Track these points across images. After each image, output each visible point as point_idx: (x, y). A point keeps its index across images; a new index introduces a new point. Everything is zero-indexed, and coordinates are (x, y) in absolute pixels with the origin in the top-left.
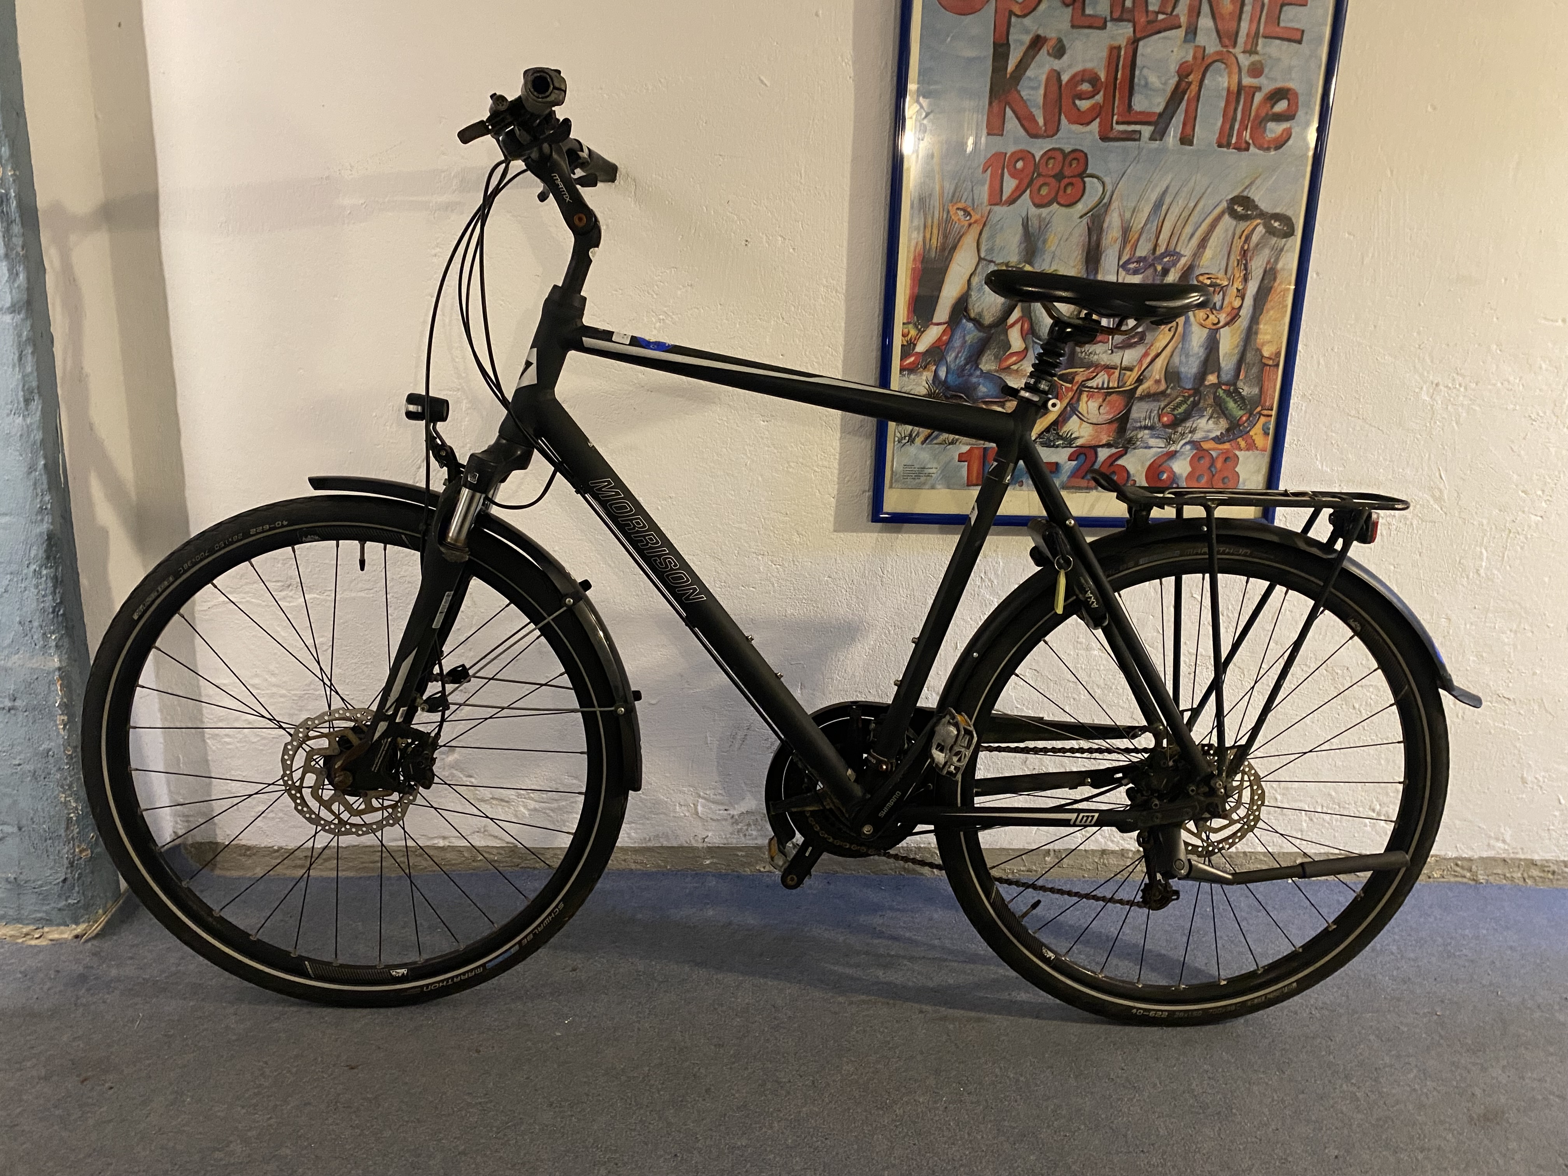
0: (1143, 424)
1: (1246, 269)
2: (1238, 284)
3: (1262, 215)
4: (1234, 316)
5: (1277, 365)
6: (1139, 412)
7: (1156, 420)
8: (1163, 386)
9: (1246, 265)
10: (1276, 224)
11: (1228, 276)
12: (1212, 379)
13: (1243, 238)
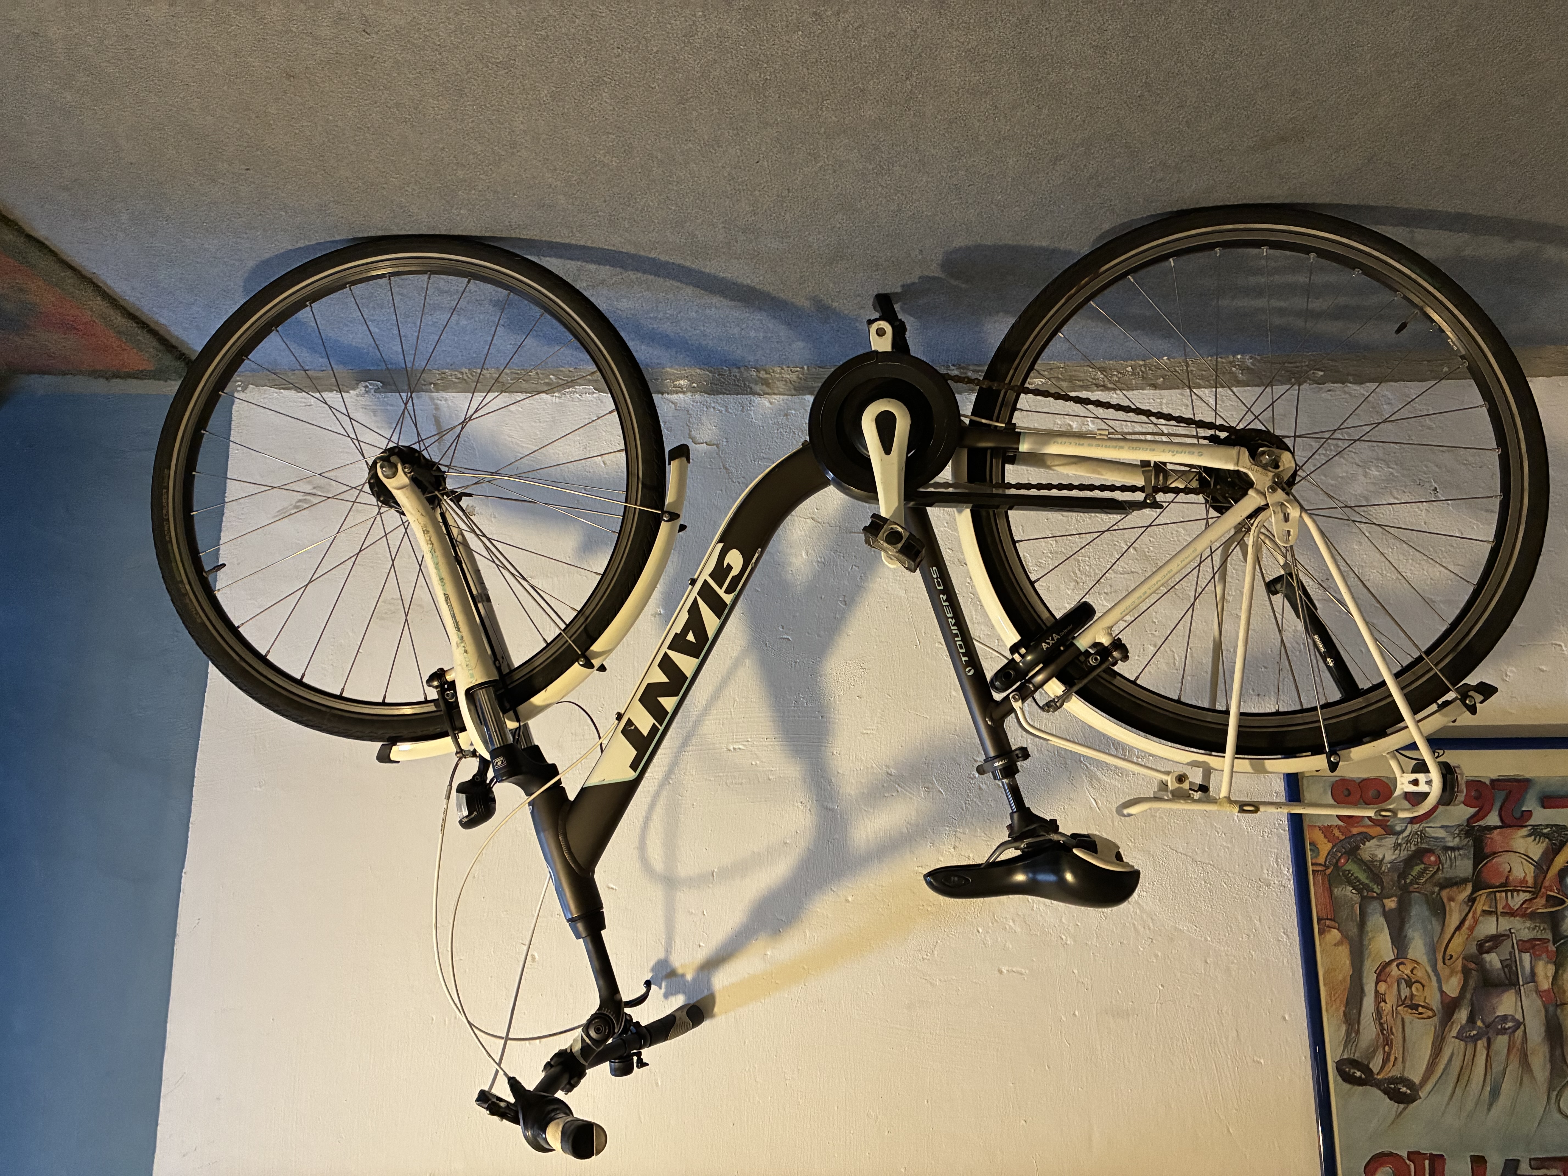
0: (1457, 853)
1: (1381, 1024)
2: (1386, 1007)
3: (1378, 1085)
4: (1382, 973)
5: (1319, 920)
6: (1464, 866)
7: (1443, 858)
8: (1444, 894)
9: (1382, 1029)
10: (1358, 1074)
11: (1399, 1017)
12: (1391, 904)
13: (1392, 1058)
